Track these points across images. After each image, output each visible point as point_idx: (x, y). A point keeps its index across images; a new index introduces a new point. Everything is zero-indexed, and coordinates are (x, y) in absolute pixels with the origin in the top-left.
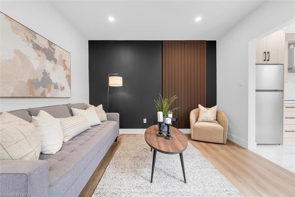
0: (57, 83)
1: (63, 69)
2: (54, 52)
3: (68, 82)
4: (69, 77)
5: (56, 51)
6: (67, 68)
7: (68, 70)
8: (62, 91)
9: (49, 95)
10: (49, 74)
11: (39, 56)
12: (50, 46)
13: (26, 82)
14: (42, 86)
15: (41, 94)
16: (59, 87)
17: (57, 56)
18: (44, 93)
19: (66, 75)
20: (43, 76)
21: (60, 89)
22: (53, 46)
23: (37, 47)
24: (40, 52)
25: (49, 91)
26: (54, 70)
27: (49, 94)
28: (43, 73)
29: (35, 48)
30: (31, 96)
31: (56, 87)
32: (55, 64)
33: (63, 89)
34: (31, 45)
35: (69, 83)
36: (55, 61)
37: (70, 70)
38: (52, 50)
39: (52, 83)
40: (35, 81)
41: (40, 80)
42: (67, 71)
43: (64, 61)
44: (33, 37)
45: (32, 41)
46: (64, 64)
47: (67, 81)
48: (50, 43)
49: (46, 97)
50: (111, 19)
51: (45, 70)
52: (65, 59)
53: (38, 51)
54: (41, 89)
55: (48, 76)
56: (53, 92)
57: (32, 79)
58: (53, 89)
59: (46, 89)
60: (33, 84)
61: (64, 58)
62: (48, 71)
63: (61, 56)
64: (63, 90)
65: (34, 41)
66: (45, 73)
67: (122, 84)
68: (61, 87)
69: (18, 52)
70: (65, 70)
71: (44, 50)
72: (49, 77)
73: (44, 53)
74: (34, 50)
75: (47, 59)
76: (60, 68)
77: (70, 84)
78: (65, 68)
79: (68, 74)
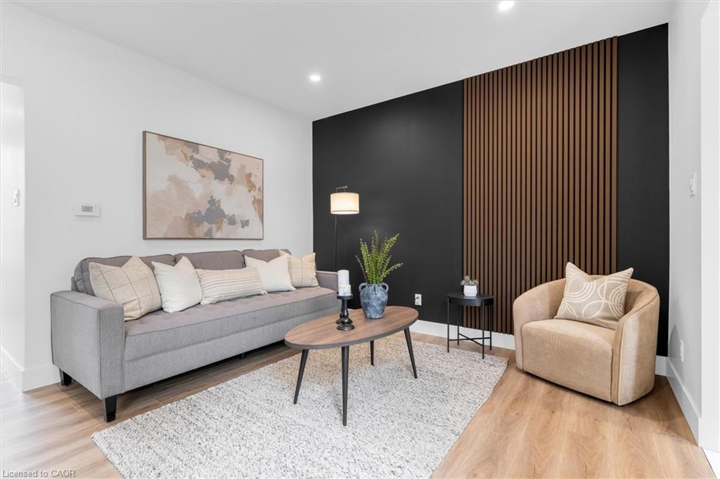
0: (234, 215)
1: (247, 189)
2: (229, 165)
3: (257, 213)
4: (259, 204)
5: (232, 163)
6: (255, 187)
7: (257, 191)
8: (243, 227)
9: (219, 235)
10: (219, 201)
11: (203, 176)
12: (222, 157)
13: (184, 217)
14: (206, 221)
15: (205, 234)
16: (238, 220)
17: (233, 170)
18: (210, 231)
19: (253, 199)
20: (208, 206)
21: (240, 225)
22: (227, 156)
23: (199, 165)
24: (204, 171)
25: (219, 228)
26: (229, 193)
27: (219, 232)
28: (209, 202)
29: (197, 167)
30: (191, 237)
31: (232, 221)
32: (231, 183)
33: (245, 223)
34: (191, 163)
35: (259, 213)
36: (231, 179)
37: (261, 190)
38: (225, 163)
39: (225, 216)
40: (196, 215)
41: (203, 213)
42: (255, 193)
43: (249, 176)
44: (193, 152)
45: (192, 158)
46: (249, 181)
47: (256, 210)
48: (222, 152)
49: (214, 237)
50: (315, 78)
51: (212, 197)
52: (251, 172)
53: (201, 170)
54: (206, 226)
55: (217, 205)
56: (226, 229)
57: (192, 212)
58: (225, 225)
59: (214, 227)
60: (193, 220)
61: (247, 171)
62: (217, 197)
63: (243, 167)
64: (246, 227)
65: (196, 156)
66: (212, 202)
67: (358, 210)
68: (241, 221)
69: (173, 179)
70: (250, 191)
71: (211, 167)
72: (218, 208)
73: (210, 172)
74: (194, 170)
75: (215, 179)
76: (241, 189)
77: (263, 214)
78: (252, 187)
79: (256, 197)
